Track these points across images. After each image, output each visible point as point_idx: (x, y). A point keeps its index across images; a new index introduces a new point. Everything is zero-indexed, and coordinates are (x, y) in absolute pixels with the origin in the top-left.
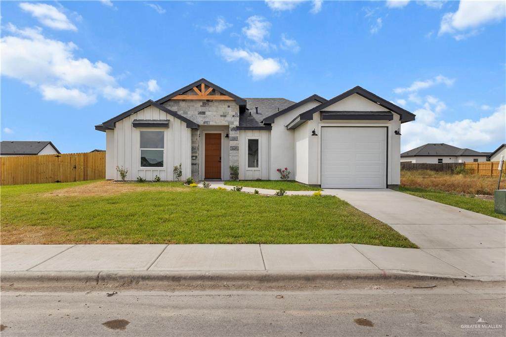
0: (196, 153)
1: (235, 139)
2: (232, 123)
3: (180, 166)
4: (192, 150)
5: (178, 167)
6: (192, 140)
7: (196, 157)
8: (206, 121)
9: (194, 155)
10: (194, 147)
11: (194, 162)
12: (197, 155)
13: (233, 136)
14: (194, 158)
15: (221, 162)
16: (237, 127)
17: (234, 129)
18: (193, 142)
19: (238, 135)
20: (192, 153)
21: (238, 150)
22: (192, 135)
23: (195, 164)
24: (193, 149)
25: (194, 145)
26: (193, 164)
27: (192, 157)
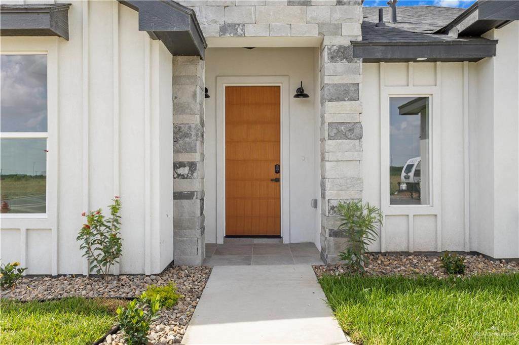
0: (193, 150)
1: (349, 93)
2: (337, 30)
3: (115, 210)
4: (176, 141)
5: (107, 214)
6: (175, 98)
7: (192, 166)
8: (230, 21)
9: (185, 158)
10: (185, 129)
11: (186, 186)
12: (196, 157)
13: (337, 80)
14: (185, 171)
15: (278, 180)
16: (354, 44)
17: (340, 54)
18: (178, 108)
19: (358, 79)
20: (176, 151)
21: (360, 137)
22: (176, 80)
23: (190, 196)
24: (179, 134)
25: (185, 119)
26: (178, 196)
27: (177, 165)
